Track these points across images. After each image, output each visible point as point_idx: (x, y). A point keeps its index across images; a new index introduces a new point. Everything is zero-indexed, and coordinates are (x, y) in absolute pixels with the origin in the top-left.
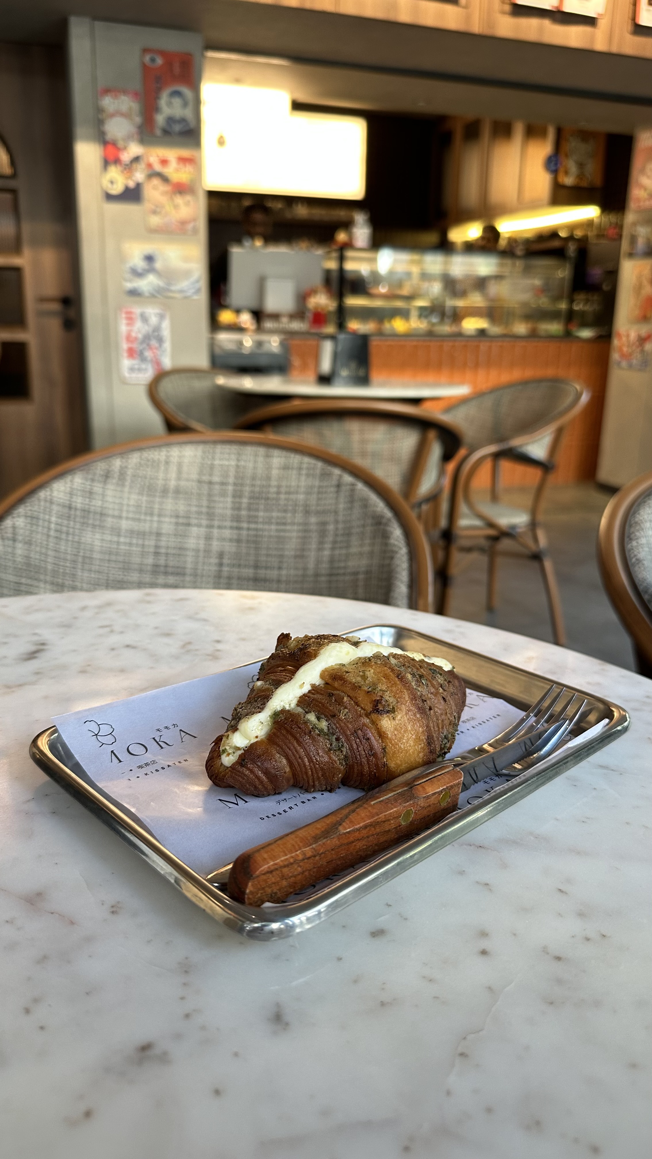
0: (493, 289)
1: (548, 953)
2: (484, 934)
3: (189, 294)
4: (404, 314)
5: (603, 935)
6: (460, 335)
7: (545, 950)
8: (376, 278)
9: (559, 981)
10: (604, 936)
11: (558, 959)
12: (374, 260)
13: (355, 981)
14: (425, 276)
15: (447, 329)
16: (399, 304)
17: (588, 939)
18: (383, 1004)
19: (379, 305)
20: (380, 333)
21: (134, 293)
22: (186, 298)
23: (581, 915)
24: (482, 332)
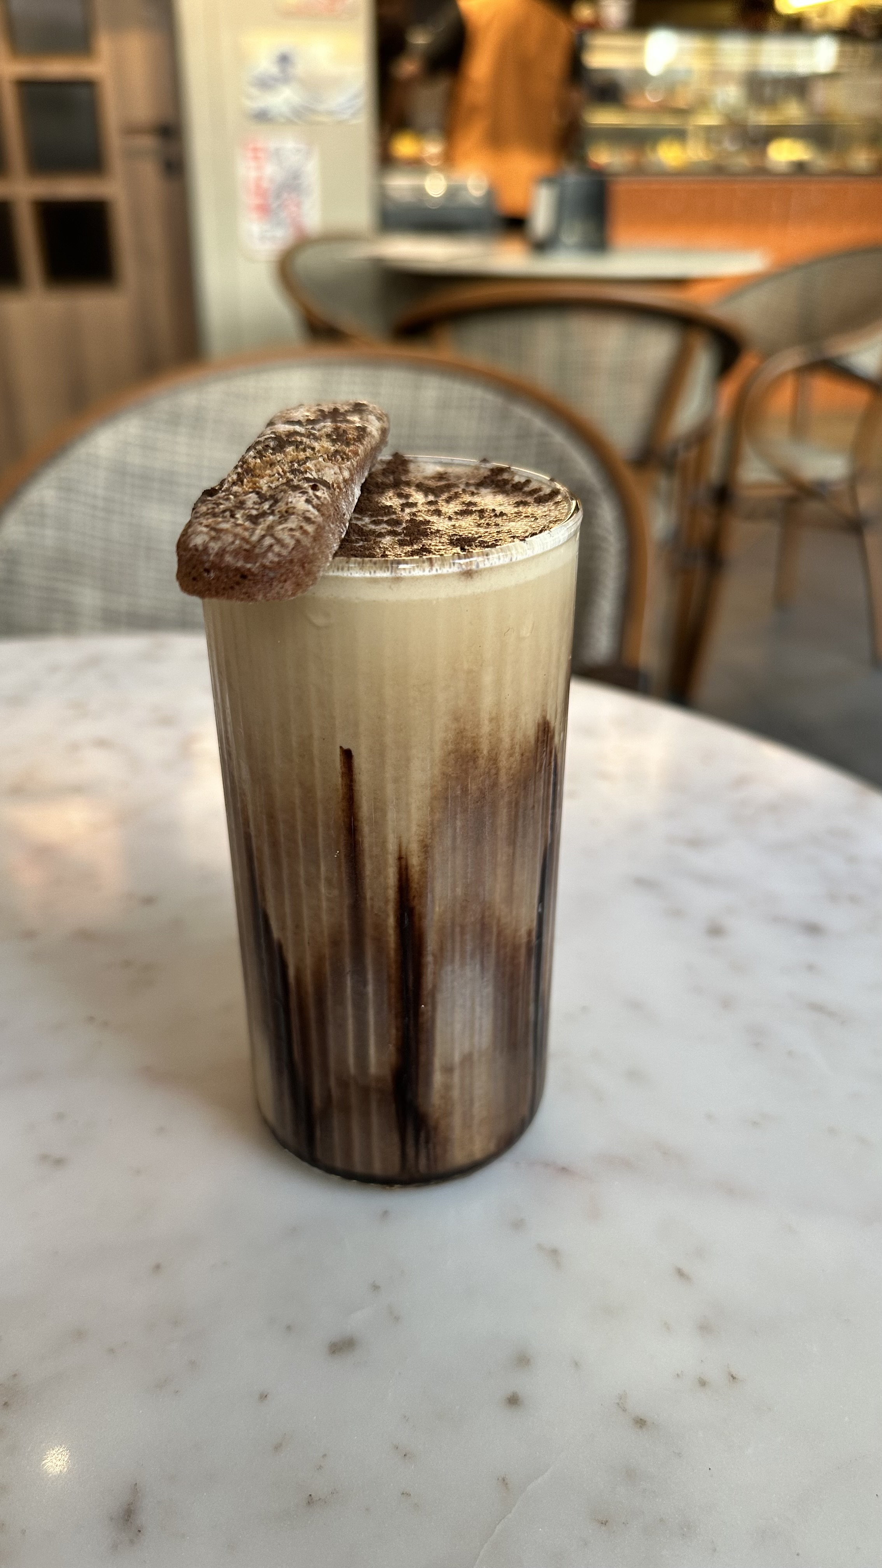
0: (822, 96)
1: (624, 1410)
2: (523, 1360)
3: (345, 117)
4: (679, 135)
5: (732, 1376)
6: (762, 171)
7: (621, 1404)
8: (641, 77)
9: (631, 1475)
10: (734, 1378)
11: (640, 1423)
12: (639, 50)
13: (278, 1448)
14: (716, 76)
15: (743, 161)
16: (669, 122)
17: (703, 1383)
18: (310, 1501)
19: (641, 125)
20: (639, 170)
21: (262, 117)
22: (340, 123)
23: (705, 1328)
24: (800, 168)
